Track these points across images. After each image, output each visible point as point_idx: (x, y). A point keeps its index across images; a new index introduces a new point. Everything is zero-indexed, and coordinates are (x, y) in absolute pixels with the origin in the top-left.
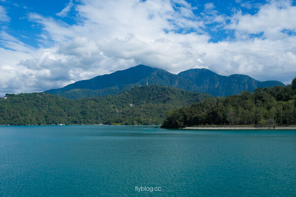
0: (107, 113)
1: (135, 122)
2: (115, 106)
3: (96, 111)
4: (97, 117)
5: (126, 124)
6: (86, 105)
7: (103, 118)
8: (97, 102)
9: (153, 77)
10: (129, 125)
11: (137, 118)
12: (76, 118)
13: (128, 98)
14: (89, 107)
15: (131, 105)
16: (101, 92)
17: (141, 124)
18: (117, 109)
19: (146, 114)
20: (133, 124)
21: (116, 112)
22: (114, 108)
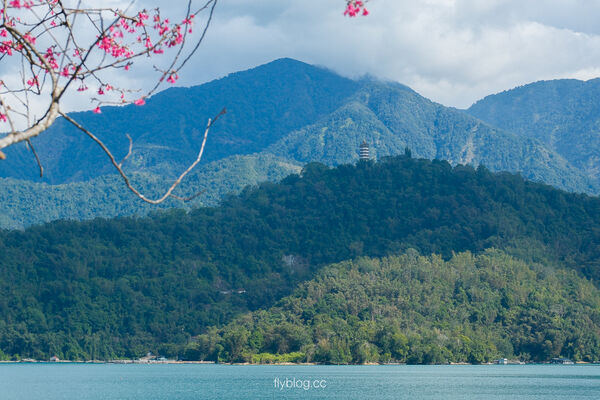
0: (173, 300)
1: (366, 347)
2: (213, 266)
3: (118, 289)
4: (127, 321)
5: (323, 359)
6: (65, 259)
7: (155, 325)
8: (119, 244)
9: (349, 121)
10: (339, 361)
11: (370, 327)
12: (22, 325)
13: (273, 224)
14: (82, 270)
15: (289, 261)
16: (87, 197)
17: (397, 357)
18: (218, 280)
19: (403, 308)
20: (358, 360)
21: (217, 297)
22: (205, 273)
